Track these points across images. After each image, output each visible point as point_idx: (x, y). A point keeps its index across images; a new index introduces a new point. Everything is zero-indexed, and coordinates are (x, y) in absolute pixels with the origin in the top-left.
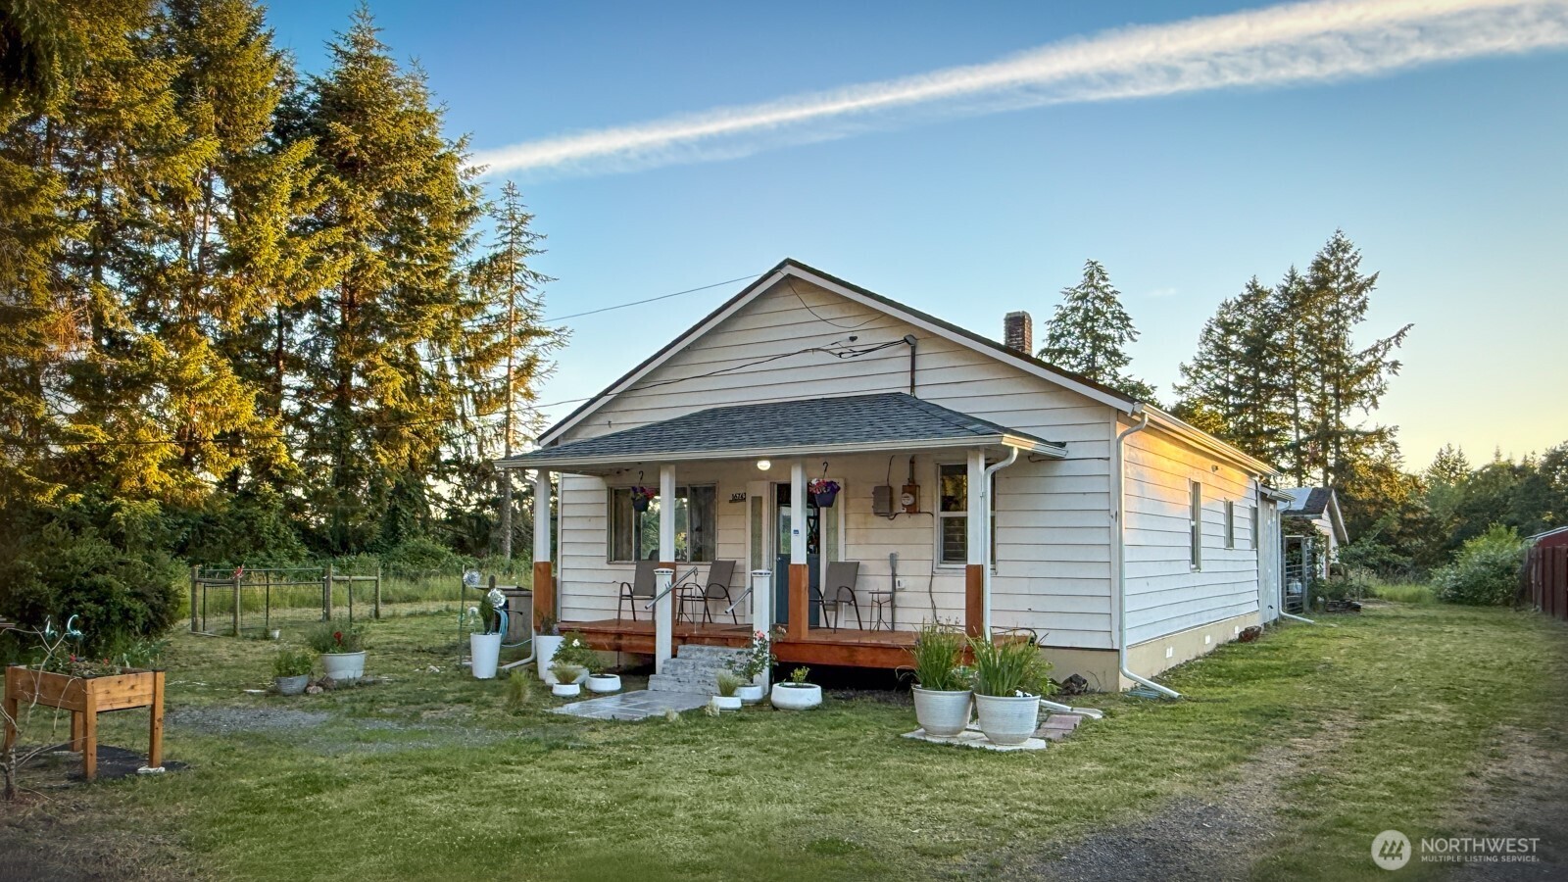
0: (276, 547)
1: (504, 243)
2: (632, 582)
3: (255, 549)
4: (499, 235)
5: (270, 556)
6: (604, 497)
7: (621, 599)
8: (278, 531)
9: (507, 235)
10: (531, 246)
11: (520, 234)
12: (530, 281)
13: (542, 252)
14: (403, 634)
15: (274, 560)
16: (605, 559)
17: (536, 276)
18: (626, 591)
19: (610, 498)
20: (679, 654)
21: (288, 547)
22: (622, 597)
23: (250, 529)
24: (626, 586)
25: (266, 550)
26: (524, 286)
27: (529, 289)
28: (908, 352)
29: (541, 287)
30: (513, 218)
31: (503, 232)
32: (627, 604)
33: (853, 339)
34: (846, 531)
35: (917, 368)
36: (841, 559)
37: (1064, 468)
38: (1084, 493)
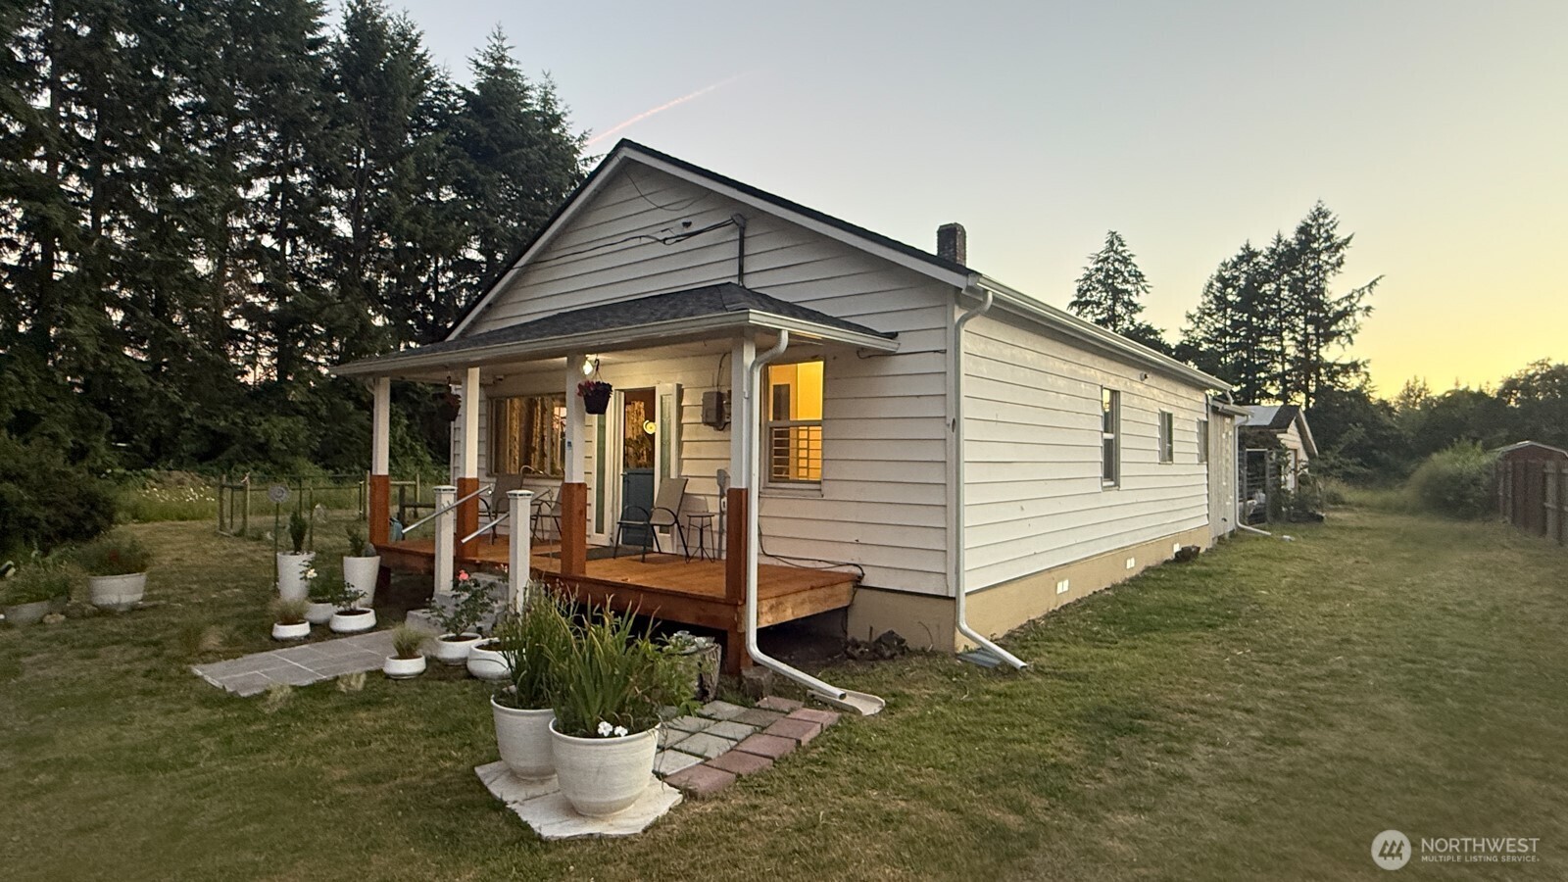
16: (485, 472)
19: (490, 409)
28: (735, 235)
33: (687, 225)
34: (680, 444)
35: (746, 253)
36: (673, 476)
37: (897, 365)
38: (918, 396)
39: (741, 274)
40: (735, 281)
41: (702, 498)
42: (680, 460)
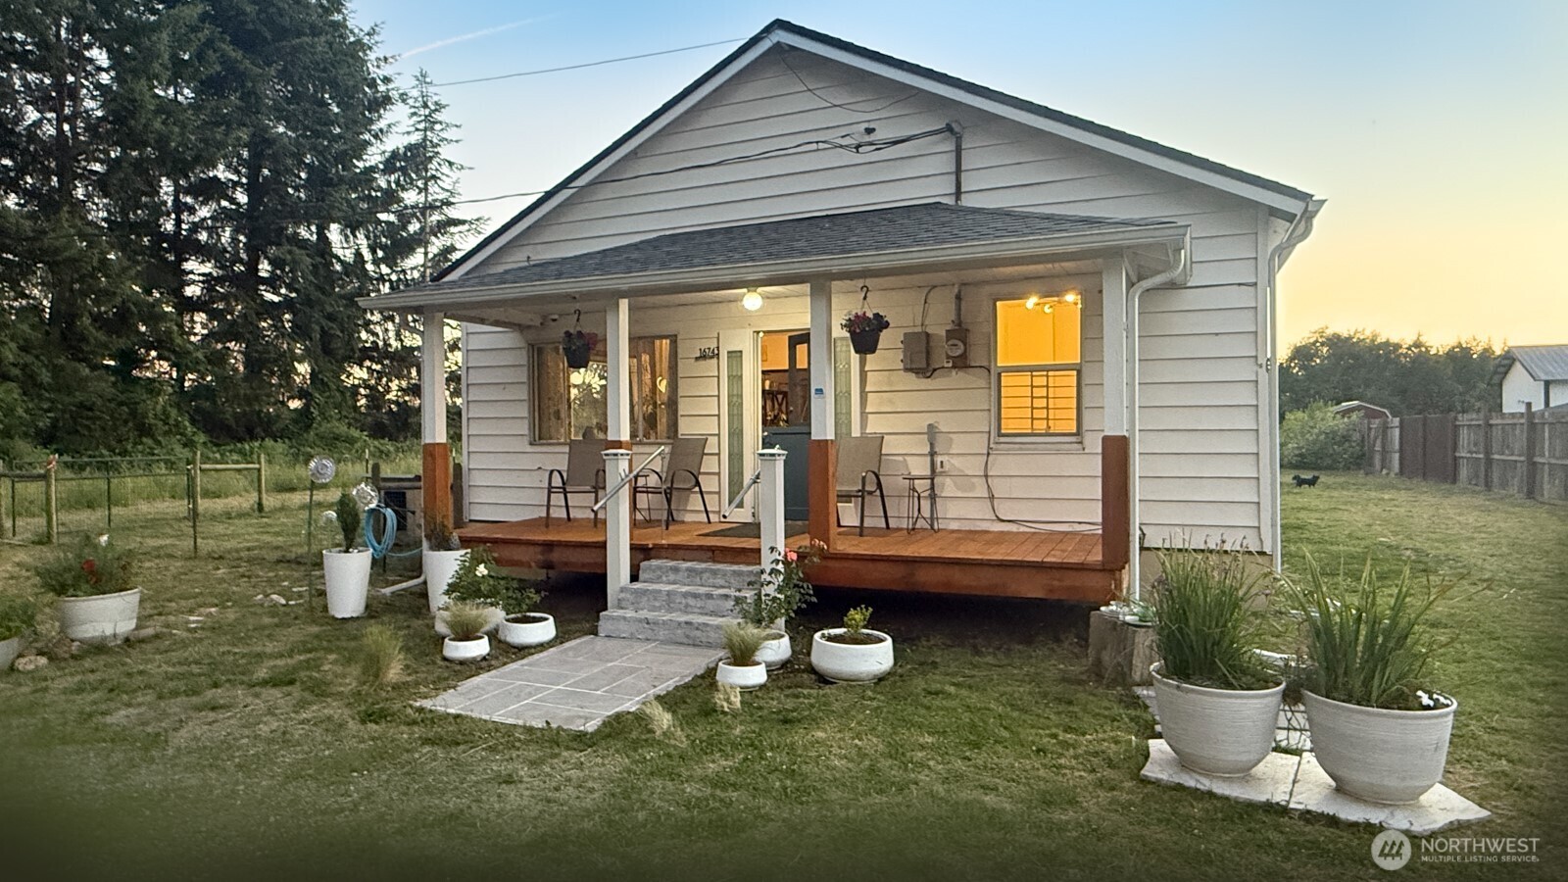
0: (166, 433)
1: (417, 130)
2: (564, 467)
3: (140, 436)
4: (412, 122)
5: (159, 443)
6: (522, 358)
7: (550, 493)
8: (168, 417)
9: (419, 122)
10: (444, 135)
11: (435, 123)
12: (445, 169)
13: (457, 141)
14: (277, 534)
15: (162, 447)
16: (526, 440)
17: (451, 164)
18: (557, 481)
19: (531, 357)
20: (642, 576)
21: (181, 434)
22: (550, 490)
23: (133, 414)
24: (556, 474)
25: (153, 437)
26: (439, 175)
27: (443, 177)
28: (950, 146)
29: (455, 175)
30: (425, 106)
31: (415, 118)
32: (558, 499)
33: (869, 131)
34: (863, 395)
35: (963, 168)
36: (856, 433)
37: (1187, 299)
38: (1217, 334)
39: (958, 193)
40: (950, 201)
41: (900, 458)
42: (864, 414)
